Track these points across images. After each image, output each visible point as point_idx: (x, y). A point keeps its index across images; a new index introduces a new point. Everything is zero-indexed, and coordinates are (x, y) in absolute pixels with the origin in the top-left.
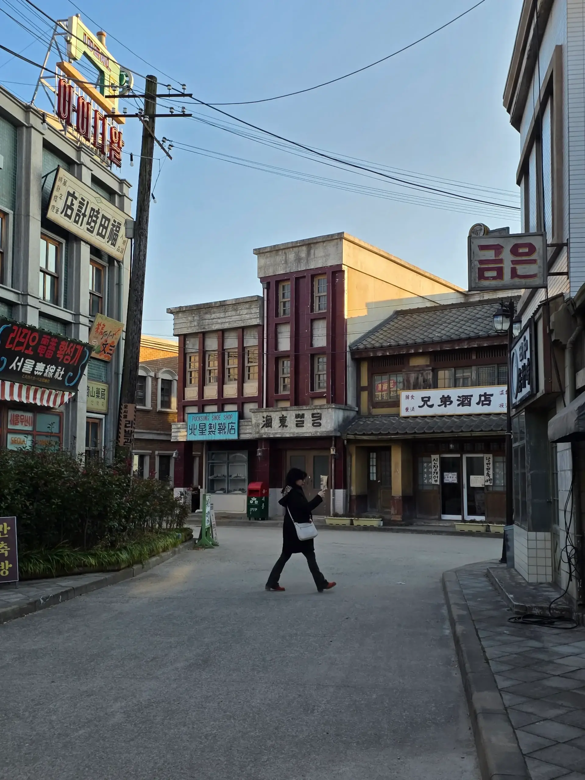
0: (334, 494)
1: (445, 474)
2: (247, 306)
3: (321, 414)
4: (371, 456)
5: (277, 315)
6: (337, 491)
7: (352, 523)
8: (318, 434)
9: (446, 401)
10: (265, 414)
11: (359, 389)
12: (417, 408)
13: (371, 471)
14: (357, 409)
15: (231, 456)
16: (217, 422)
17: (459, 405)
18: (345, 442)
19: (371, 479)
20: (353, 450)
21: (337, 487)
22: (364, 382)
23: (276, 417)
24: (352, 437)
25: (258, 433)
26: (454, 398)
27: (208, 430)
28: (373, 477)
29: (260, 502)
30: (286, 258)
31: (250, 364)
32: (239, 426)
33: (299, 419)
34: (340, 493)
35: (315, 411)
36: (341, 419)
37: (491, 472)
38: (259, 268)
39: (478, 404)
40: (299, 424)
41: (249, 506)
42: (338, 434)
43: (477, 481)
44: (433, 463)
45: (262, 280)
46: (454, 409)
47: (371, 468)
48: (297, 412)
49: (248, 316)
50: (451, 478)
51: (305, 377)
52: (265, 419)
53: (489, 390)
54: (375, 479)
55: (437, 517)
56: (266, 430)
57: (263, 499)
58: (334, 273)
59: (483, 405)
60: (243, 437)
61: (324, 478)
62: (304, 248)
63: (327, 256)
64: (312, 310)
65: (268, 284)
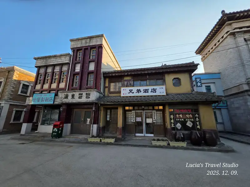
0: (93, 127)
1: (137, 118)
2: (65, 57)
3: (90, 93)
4: (108, 111)
5: (76, 60)
6: (94, 125)
7: (101, 141)
8: (88, 101)
9: (139, 91)
10: (65, 94)
11: (105, 87)
12: (127, 93)
13: (108, 117)
14: (103, 94)
15: (53, 111)
16: (45, 97)
17: (144, 92)
18: (100, 105)
19: (107, 120)
20: (102, 108)
21: (94, 123)
22: (107, 85)
23: (70, 95)
24: (102, 103)
25: (62, 101)
26: (142, 90)
27: (41, 100)
28: (108, 119)
29: (59, 130)
30: (81, 42)
31: (63, 77)
32: (54, 99)
33: (80, 95)
34: (95, 126)
35: (88, 92)
36: (98, 96)
37: (155, 117)
38: (71, 45)
39: (151, 92)
40: (80, 98)
41: (53, 132)
42: (97, 102)
43: (149, 121)
44: (132, 114)
45: (72, 49)
46: (142, 94)
47: (108, 116)
48: (80, 93)
49: (64, 60)
50: (139, 119)
51: (84, 81)
52: (65, 96)
53: (155, 87)
54: (109, 120)
55: (134, 135)
56: (65, 100)
57: (60, 129)
58: (99, 47)
59: (153, 92)
60: (56, 103)
61: (89, 120)
62: (89, 39)
63: (97, 41)
64: (90, 58)
65: (74, 50)
